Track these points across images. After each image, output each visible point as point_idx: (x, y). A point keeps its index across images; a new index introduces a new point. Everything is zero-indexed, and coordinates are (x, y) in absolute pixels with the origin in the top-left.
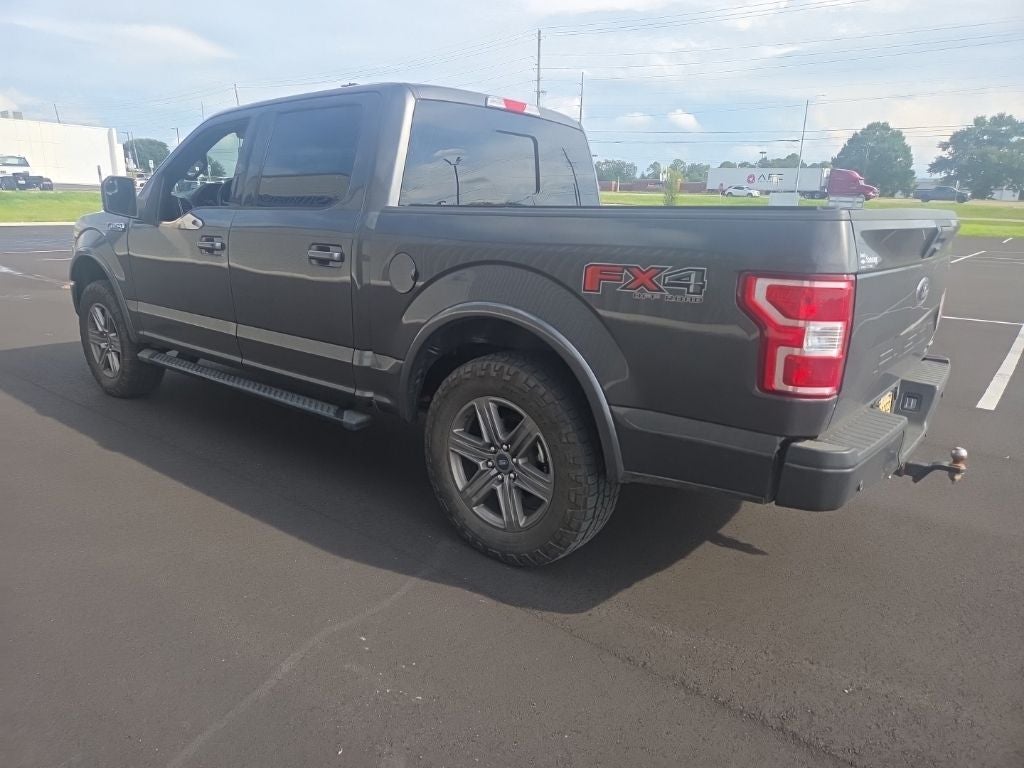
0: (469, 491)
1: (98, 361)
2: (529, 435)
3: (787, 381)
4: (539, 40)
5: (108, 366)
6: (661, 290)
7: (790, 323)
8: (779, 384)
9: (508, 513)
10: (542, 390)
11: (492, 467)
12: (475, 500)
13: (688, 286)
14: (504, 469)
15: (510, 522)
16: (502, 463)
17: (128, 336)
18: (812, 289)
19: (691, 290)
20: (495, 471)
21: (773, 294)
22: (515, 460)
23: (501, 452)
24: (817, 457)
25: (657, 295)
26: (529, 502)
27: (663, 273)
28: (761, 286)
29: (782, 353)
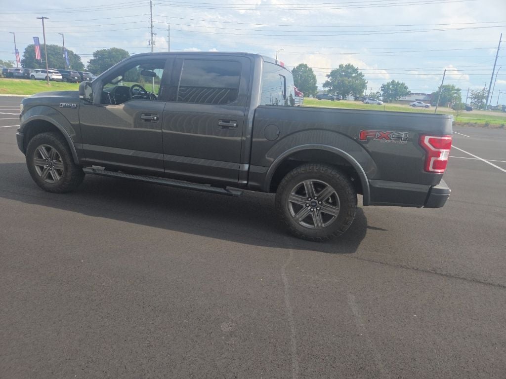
0: (297, 216)
1: (40, 175)
2: (330, 192)
3: (434, 167)
4: (151, 6)
5: (50, 177)
6: (391, 139)
7: (437, 150)
8: (431, 169)
9: (317, 222)
10: (338, 176)
11: (308, 207)
12: (300, 219)
13: (401, 138)
14: (313, 207)
15: (318, 226)
16: (313, 204)
17: (72, 160)
18: (442, 140)
19: (403, 139)
20: (309, 208)
21: (431, 141)
22: (320, 203)
23: (313, 200)
24: (441, 191)
25: (389, 141)
26: (326, 217)
27: (392, 134)
28: (427, 139)
29: (433, 159)
